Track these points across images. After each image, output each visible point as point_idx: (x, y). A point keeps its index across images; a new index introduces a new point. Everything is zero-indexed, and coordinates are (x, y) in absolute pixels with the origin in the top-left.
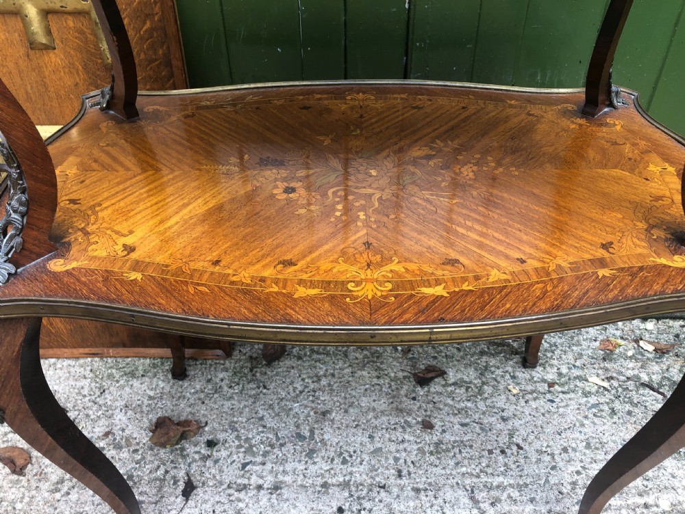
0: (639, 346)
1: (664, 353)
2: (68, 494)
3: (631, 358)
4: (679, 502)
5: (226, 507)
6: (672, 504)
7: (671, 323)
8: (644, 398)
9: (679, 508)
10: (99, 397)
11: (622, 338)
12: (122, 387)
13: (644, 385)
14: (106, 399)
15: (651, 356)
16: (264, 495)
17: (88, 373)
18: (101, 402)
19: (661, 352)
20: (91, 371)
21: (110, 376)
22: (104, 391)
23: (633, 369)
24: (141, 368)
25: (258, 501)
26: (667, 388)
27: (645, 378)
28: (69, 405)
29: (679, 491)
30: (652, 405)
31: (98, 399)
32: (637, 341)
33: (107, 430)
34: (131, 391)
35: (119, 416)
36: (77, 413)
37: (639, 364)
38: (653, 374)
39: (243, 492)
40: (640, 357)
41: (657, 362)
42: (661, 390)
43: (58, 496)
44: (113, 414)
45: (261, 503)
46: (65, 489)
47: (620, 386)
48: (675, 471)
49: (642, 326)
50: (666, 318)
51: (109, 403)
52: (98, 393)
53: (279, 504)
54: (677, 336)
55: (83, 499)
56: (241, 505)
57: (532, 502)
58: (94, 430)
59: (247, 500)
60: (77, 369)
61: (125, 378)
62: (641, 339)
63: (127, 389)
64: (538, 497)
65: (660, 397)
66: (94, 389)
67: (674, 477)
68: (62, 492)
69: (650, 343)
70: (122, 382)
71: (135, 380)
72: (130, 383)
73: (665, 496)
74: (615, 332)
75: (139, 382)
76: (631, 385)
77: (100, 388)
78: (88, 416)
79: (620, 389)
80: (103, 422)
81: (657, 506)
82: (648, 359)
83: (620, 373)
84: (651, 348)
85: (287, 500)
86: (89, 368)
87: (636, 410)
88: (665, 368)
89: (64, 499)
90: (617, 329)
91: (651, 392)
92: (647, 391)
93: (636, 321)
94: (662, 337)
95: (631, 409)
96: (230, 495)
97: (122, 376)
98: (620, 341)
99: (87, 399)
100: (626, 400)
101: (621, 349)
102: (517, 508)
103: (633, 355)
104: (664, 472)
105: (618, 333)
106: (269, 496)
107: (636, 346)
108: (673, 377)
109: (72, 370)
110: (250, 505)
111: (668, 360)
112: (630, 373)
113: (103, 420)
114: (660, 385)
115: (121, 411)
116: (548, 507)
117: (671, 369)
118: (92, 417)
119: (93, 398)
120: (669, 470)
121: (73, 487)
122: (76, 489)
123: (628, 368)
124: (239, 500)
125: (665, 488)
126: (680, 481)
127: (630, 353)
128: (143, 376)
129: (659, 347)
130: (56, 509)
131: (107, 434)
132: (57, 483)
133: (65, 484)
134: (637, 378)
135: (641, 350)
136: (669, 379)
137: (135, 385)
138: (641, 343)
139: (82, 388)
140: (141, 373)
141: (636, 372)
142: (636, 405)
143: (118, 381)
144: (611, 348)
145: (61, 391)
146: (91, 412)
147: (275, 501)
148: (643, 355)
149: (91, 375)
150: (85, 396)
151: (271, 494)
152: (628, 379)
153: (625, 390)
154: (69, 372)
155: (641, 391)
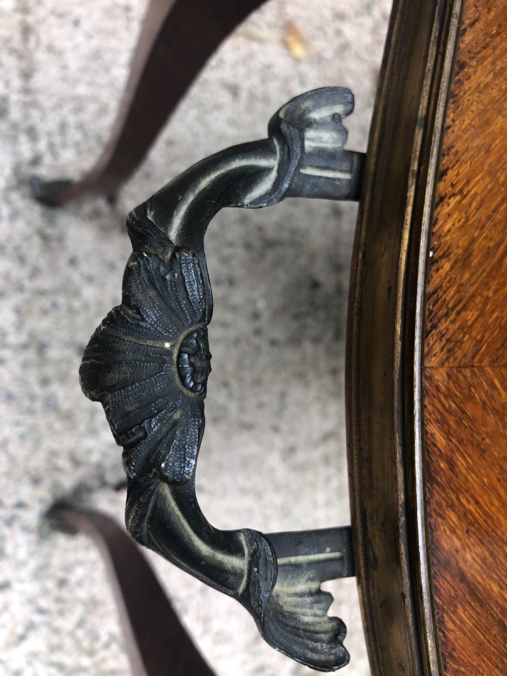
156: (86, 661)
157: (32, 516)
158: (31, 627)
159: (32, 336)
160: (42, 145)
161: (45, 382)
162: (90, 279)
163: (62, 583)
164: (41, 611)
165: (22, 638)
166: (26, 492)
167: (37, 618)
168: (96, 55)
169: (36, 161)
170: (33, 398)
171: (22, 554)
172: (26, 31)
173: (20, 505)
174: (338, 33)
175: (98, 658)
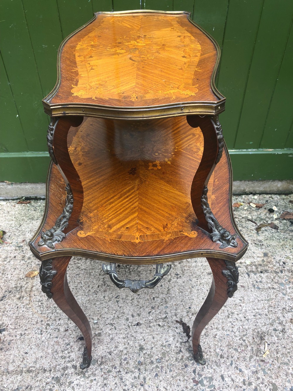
0: (250, 205)
1: (260, 208)
2: (10, 262)
3: (245, 210)
4: (255, 262)
5: (73, 266)
6: (251, 262)
7: (265, 196)
8: (248, 225)
9: (254, 264)
10: (19, 227)
11: (243, 202)
12: (29, 224)
13: (249, 220)
14: (22, 228)
15: (254, 209)
16: (88, 261)
17: (13, 219)
18: (20, 230)
19: (258, 207)
20: (15, 218)
21: (23, 220)
22: (21, 225)
23: (246, 214)
24: (36, 216)
25: (86, 263)
26: (258, 221)
27: (250, 217)
28: (7, 231)
29: (255, 258)
30: (251, 227)
31: (19, 228)
32: (249, 203)
33: (23, 239)
34: (32, 225)
35: (28, 235)
36: (10, 233)
37: (249, 212)
38: (254, 216)
39: (80, 261)
40: (249, 210)
41: (256, 212)
42: (255, 222)
43: (5, 263)
44: (25, 234)
45: (87, 264)
46: (8, 260)
47: (239, 221)
48: (255, 251)
49: (253, 197)
50: (263, 194)
51: (23, 230)
52: (18, 226)
53: (94, 264)
54: (267, 201)
55: (16, 263)
56: (79, 265)
57: (195, 262)
58: (18, 239)
59: (81, 263)
60: (9, 217)
61: (29, 220)
62: (251, 202)
63: (31, 224)
64: (198, 261)
65: (254, 224)
66: (17, 225)
67: (254, 253)
68: (7, 261)
69: (254, 204)
70: (28, 222)
71: (34, 221)
72: (32, 222)
73: (249, 260)
74: (241, 200)
75: (35, 222)
76: (243, 220)
77: (19, 224)
78: (15, 234)
79: (239, 222)
80: (21, 237)
81: (245, 263)
82: (253, 210)
83: (240, 216)
84: (254, 206)
85: (98, 263)
86: (14, 217)
87: (244, 229)
88: (259, 213)
89: (8, 263)
90: (242, 199)
91: (251, 223)
92: (250, 222)
93: (250, 195)
94: (260, 201)
95: (242, 229)
96: (74, 262)
97: (28, 220)
98: (242, 204)
99: (14, 228)
100: (240, 226)
101: (242, 207)
102: (189, 264)
103: (247, 209)
104: (250, 251)
105: (242, 200)
106: (90, 262)
107: (249, 205)
108: (262, 217)
109: (7, 217)
110: (83, 265)
111: (260, 211)
112: (244, 216)
113: (21, 236)
114: (256, 220)
115: (29, 232)
116: (201, 264)
117: (261, 214)
118: (17, 235)
119: (17, 228)
120: (253, 251)
121: (11, 260)
122: (12, 260)
123: (243, 214)
124: (79, 263)
125: (250, 257)
126: (256, 254)
127: (246, 208)
128: (37, 219)
129: (258, 205)
130: (5, 267)
131: (24, 241)
132: (5, 258)
133: (8, 258)
134: (247, 217)
135: (250, 207)
136: (260, 218)
137: (34, 223)
138: (251, 204)
139: (12, 224)
140: (36, 218)
141: (247, 215)
142: (244, 228)
143: (26, 222)
144: (238, 206)
145: (3, 225)
146: (16, 233)
147: (93, 263)
148: (251, 209)
149: (15, 219)
150: (13, 227)
151: (91, 261)
152: (243, 218)
153: (240, 222)
154: (6, 218)
155: (247, 222)
156: (249, 348)
157: (199, 367)
158: (237, 368)
159: (136, 368)
160: (69, 365)
161: (152, 362)
162: (116, 347)
163: (222, 357)
164: (231, 364)
165: (240, 371)
166: (190, 369)
167: (234, 366)
168: (38, 346)
169: (75, 367)
170: (157, 367)
171: (211, 371)
172: (29, 371)
173: (194, 371)
174: (29, 258)
175: (248, 344)
